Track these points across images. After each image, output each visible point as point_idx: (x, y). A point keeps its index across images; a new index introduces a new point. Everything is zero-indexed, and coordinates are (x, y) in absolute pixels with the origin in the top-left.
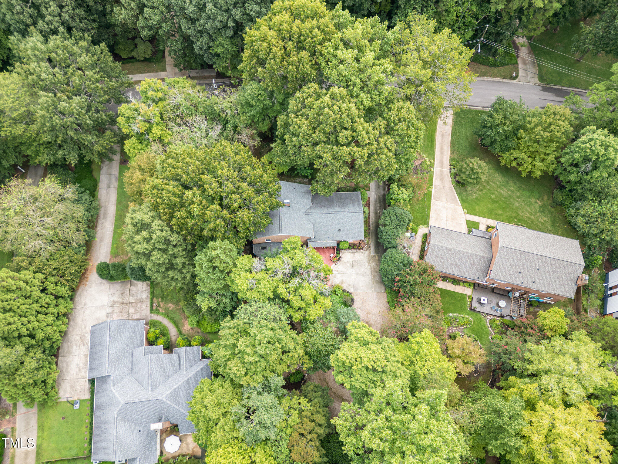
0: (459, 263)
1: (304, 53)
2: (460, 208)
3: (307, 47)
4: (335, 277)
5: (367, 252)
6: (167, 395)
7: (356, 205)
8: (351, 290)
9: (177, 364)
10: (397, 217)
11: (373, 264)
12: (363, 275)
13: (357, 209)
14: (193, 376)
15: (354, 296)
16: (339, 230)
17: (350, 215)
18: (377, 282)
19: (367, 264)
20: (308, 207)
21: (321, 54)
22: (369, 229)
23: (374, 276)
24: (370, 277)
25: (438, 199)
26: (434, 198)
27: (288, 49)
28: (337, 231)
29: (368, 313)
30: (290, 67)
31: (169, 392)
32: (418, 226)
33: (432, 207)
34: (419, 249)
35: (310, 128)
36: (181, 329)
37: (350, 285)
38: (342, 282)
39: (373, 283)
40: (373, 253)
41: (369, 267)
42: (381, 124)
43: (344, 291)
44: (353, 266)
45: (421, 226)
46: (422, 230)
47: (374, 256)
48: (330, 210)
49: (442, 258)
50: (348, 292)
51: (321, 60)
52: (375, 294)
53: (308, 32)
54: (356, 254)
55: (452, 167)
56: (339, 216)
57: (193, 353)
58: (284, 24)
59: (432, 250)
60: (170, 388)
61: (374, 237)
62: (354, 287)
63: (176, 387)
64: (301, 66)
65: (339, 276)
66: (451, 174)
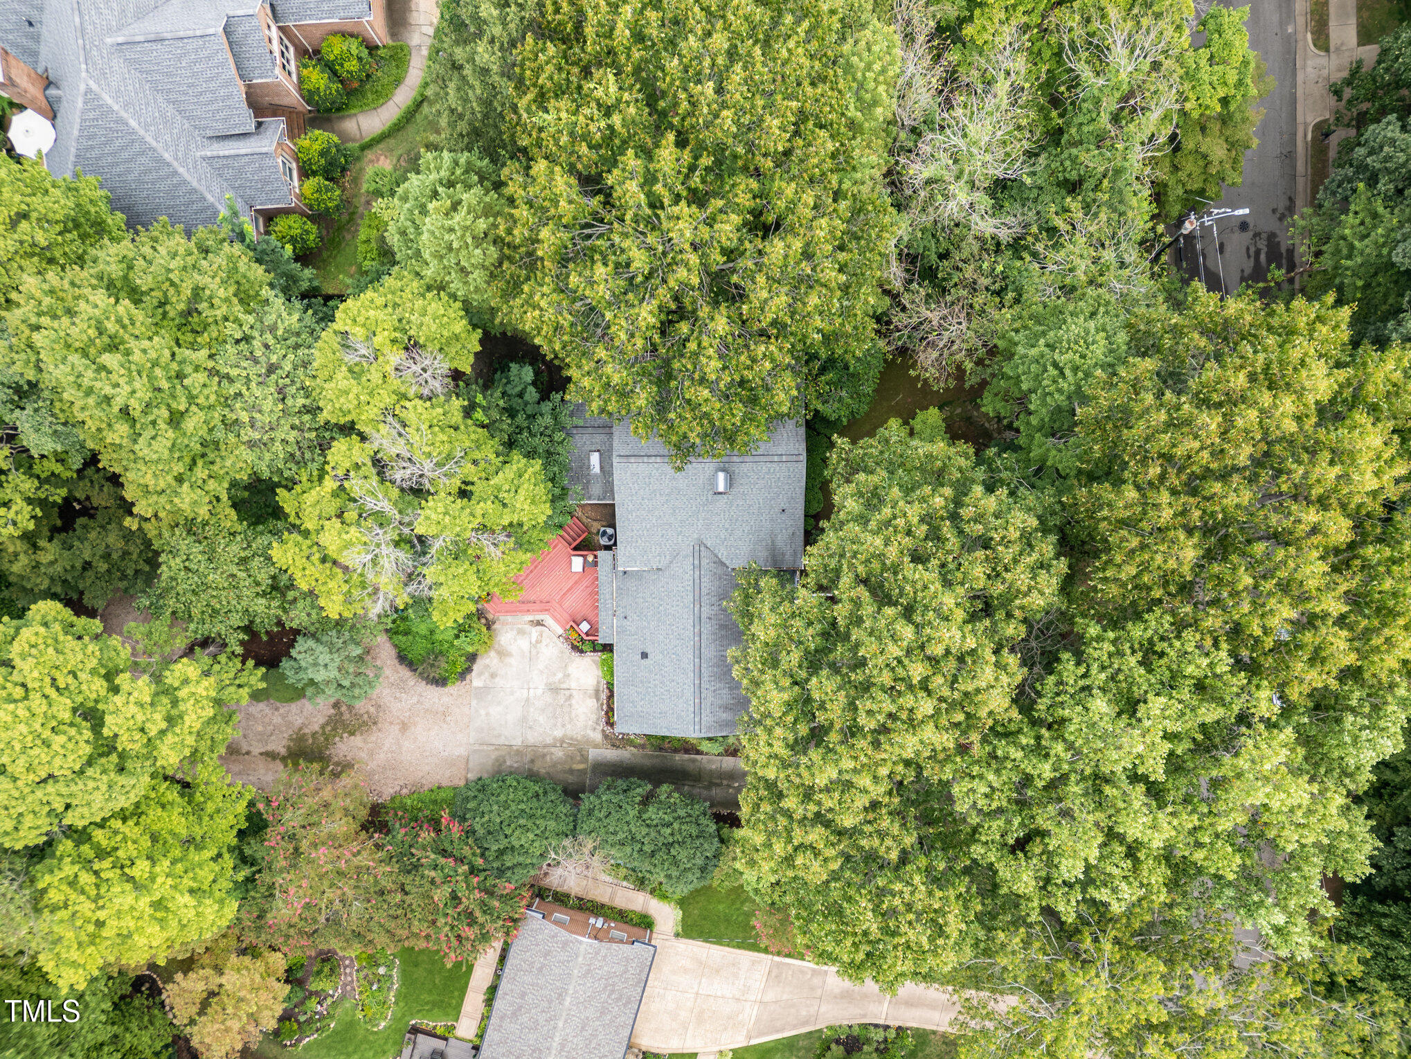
0: (524, 1019)
1: (1189, 552)
2: (740, 1042)
3: (1216, 568)
4: (521, 632)
5: (598, 737)
6: (98, 97)
7: (725, 716)
8: (477, 679)
9: (222, 129)
10: (669, 846)
11: (559, 753)
12: (524, 719)
13: (707, 719)
14: (185, 182)
15: (453, 689)
16: (644, 655)
17: (689, 692)
18: (500, 762)
19: (559, 733)
20: (723, 554)
21: (1180, 626)
22: (676, 751)
23: (518, 752)
24: (517, 742)
25: (775, 977)
26: (779, 965)
27: (1217, 487)
28: (641, 648)
29: (404, 727)
30: (1131, 494)
31: (109, 101)
32: (682, 903)
33: (746, 956)
34: (605, 899)
35: (876, 565)
36: (379, 149)
37: (493, 676)
38: (502, 654)
39: (498, 747)
40: (594, 754)
41: (549, 741)
42: (888, 842)
43: (472, 658)
44: (554, 690)
45: (679, 914)
46: (667, 916)
47: (584, 759)
48: (707, 628)
49: (540, 970)
50: (469, 670)
51: (1157, 622)
52: (462, 751)
53: (1282, 574)
54: (592, 703)
55: (892, 1034)
56: (687, 659)
57: (266, 182)
58: (1337, 470)
59: (565, 944)
60: (126, 106)
61: (647, 762)
62: (486, 689)
63: (133, 123)
64: (1135, 542)
65: (524, 644)
66: (865, 1026)
